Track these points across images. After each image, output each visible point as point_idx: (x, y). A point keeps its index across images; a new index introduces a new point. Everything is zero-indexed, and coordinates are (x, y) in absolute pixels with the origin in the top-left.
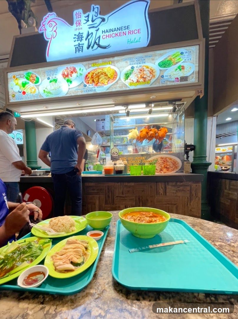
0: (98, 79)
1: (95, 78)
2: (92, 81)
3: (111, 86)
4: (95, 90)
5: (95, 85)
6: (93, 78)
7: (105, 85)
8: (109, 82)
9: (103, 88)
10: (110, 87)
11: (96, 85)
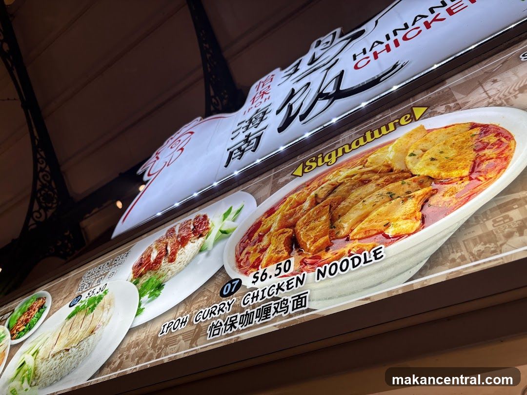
0: (332, 220)
1: (307, 224)
2: (282, 247)
3: (467, 225)
4: (300, 300)
5: (303, 262)
6: (293, 226)
7: (398, 237)
8: (427, 210)
9: (375, 266)
10: (452, 242)
11: (316, 259)
